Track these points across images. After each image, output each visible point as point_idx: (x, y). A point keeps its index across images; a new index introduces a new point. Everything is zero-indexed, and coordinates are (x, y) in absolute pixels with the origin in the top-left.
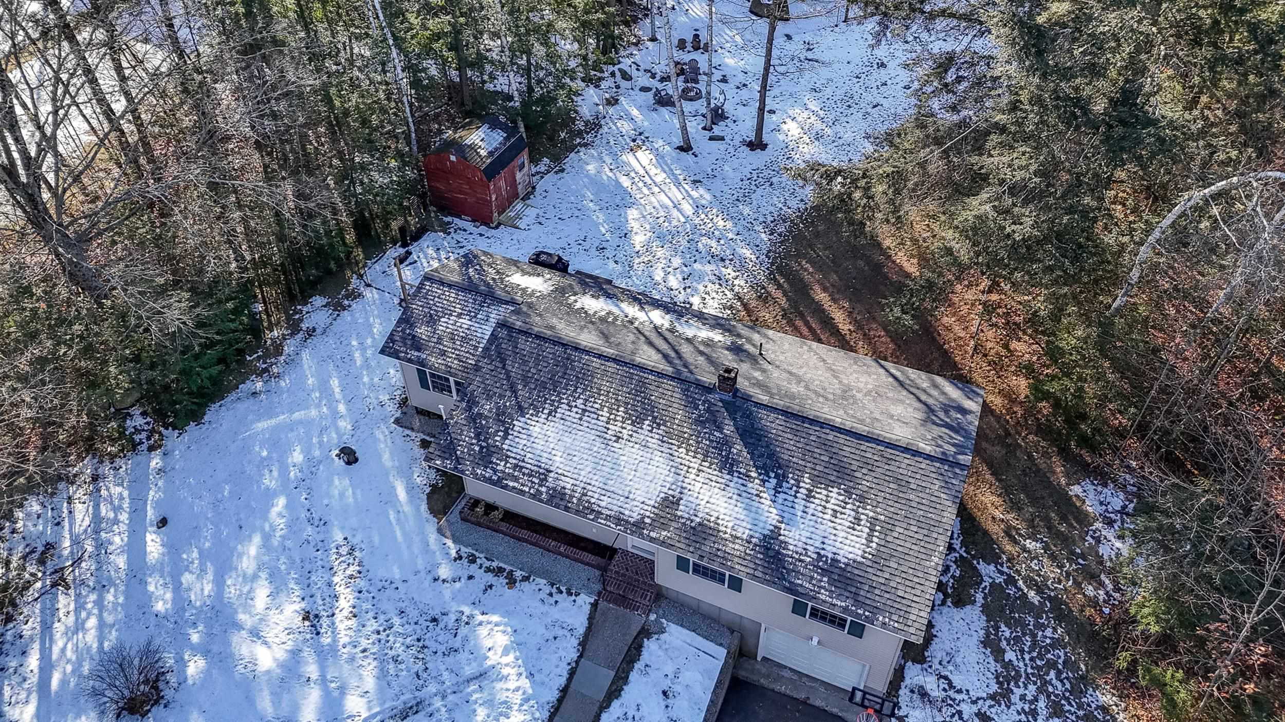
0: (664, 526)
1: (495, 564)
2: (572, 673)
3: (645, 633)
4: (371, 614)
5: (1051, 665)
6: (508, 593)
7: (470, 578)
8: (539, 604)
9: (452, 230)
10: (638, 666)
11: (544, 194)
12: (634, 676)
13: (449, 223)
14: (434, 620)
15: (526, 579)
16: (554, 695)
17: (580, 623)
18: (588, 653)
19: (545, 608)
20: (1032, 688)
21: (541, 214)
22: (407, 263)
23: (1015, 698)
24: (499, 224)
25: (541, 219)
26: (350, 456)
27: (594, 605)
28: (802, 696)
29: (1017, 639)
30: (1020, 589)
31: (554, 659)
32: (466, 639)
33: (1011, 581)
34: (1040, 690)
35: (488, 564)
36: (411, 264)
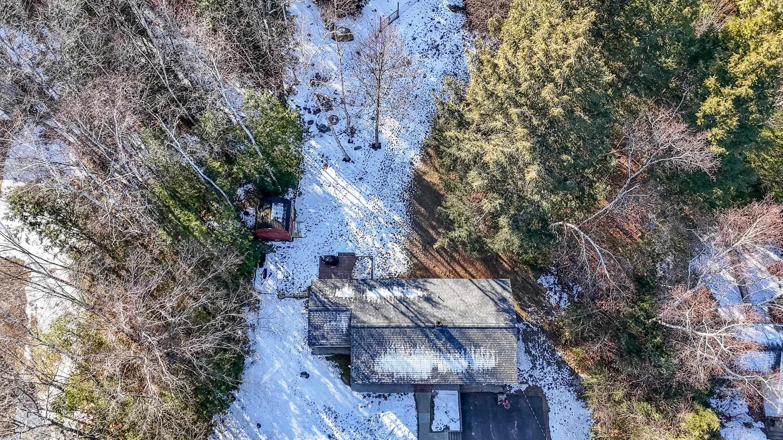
0: (436, 377)
1: (377, 394)
2: (418, 419)
3: (433, 397)
4: (349, 427)
5: (545, 349)
6: (386, 402)
7: (372, 402)
8: (398, 402)
9: (275, 249)
10: (435, 408)
11: (301, 212)
12: (435, 412)
13: (271, 246)
14: (369, 420)
15: (389, 395)
16: (416, 428)
17: (413, 403)
18: (420, 411)
19: (401, 402)
20: (541, 360)
21: (307, 225)
22: (268, 276)
23: (537, 366)
24: (293, 238)
25: (308, 228)
26: (305, 375)
27: (414, 395)
28: (480, 391)
29: (534, 346)
30: (531, 328)
31: (411, 417)
32: (382, 422)
33: (528, 326)
34: (543, 360)
35: (375, 395)
36: (270, 275)
